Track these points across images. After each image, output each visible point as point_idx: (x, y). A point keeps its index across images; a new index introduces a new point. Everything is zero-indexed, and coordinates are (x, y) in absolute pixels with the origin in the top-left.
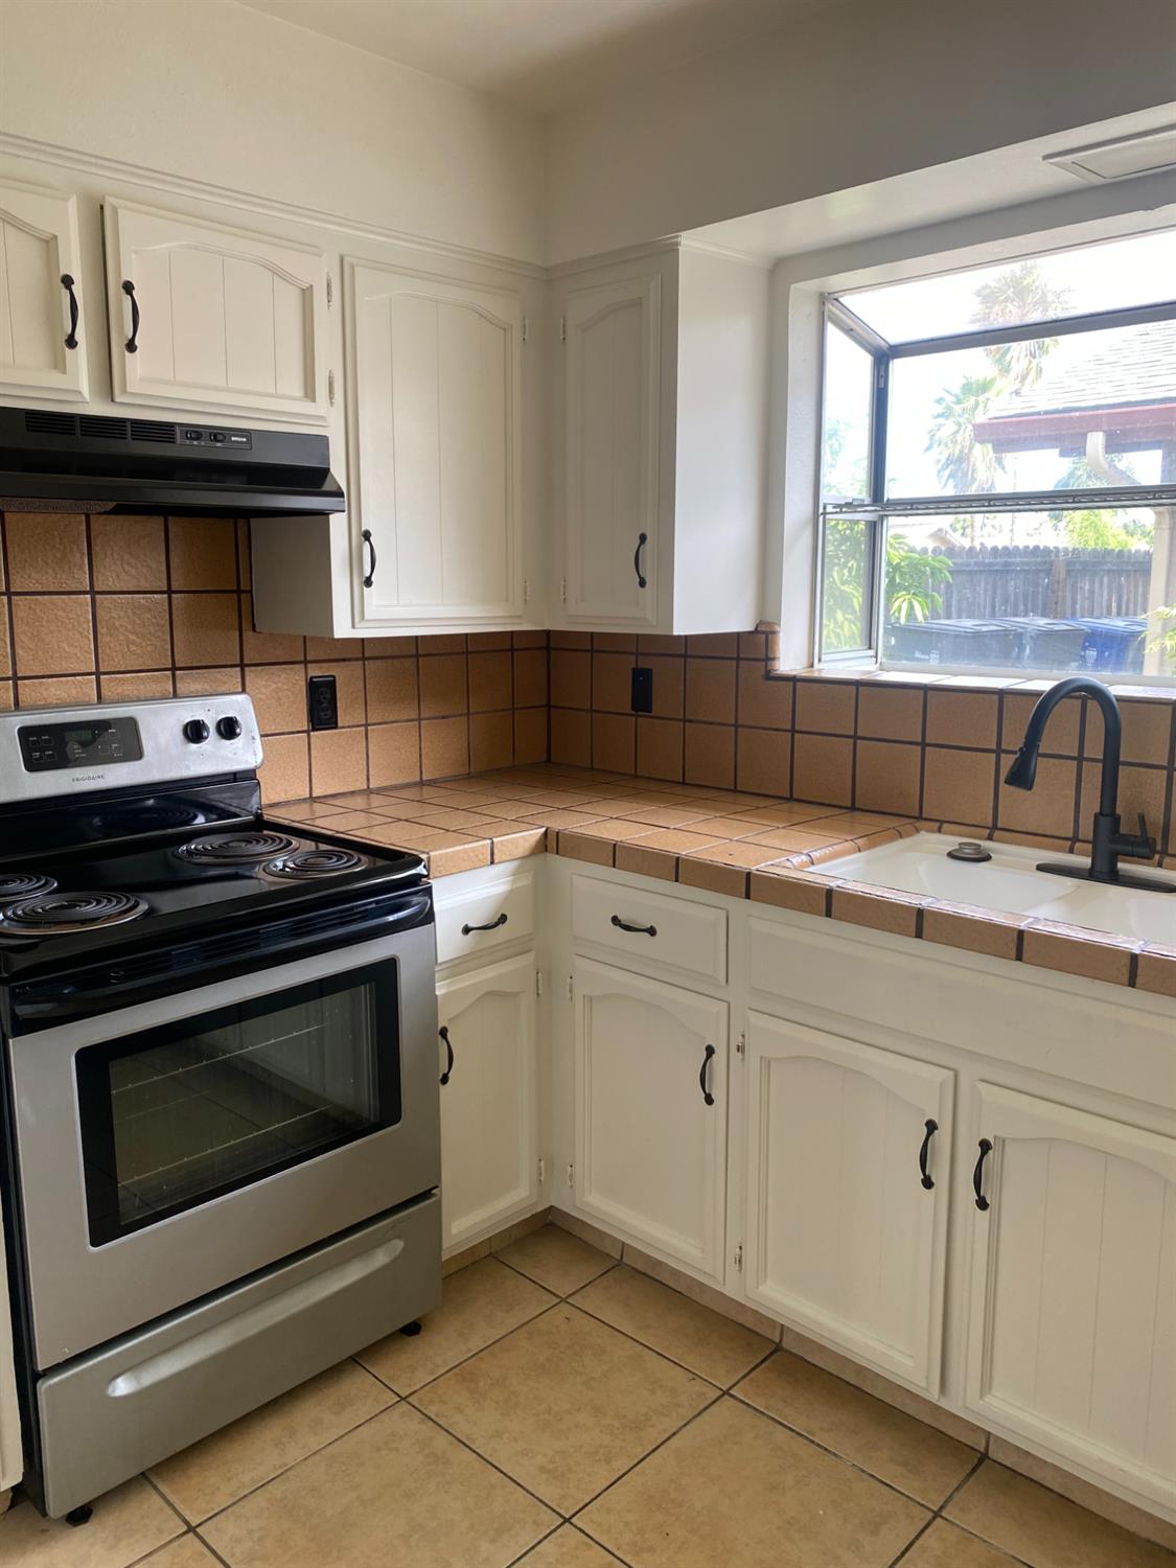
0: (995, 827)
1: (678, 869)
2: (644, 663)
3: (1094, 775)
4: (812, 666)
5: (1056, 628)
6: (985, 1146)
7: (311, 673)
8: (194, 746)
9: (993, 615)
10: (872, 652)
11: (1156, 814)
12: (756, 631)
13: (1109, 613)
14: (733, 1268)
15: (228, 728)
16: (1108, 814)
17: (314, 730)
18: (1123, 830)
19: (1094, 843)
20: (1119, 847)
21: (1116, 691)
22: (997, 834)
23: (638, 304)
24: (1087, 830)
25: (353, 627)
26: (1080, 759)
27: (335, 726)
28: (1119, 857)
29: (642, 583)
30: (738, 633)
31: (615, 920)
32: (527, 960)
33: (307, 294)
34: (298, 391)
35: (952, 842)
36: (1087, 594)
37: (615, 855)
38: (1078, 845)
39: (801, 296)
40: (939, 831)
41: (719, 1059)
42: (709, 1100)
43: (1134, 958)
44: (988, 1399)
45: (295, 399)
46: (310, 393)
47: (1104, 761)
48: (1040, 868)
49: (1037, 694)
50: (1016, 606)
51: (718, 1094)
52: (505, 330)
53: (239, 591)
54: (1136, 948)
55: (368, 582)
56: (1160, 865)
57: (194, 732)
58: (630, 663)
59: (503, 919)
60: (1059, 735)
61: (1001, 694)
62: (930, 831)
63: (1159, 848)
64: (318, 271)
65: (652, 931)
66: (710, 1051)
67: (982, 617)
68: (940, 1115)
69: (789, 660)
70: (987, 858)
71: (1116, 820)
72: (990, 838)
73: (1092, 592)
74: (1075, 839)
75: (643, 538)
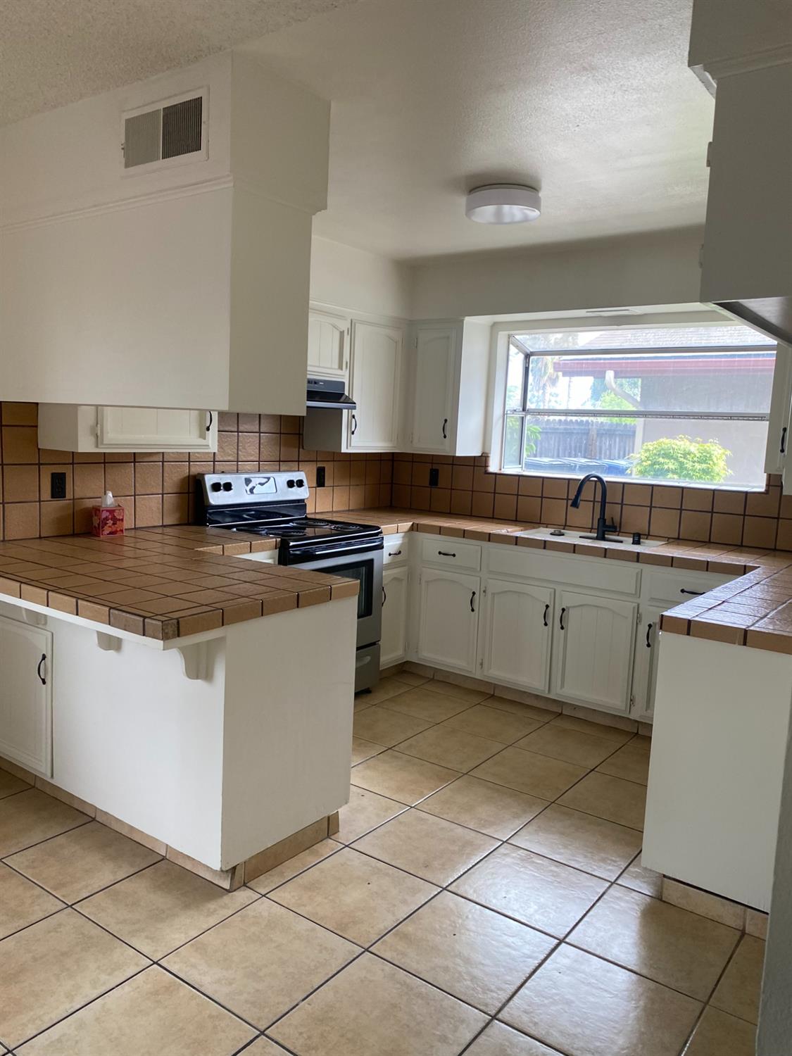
0: (565, 525)
1: (464, 534)
2: (435, 467)
3: (598, 506)
4: (500, 470)
5: (591, 464)
6: (563, 610)
7: (318, 466)
8: (290, 489)
9: (558, 456)
10: (521, 466)
11: (617, 519)
12: (481, 456)
13: (619, 458)
14: (479, 667)
15: (300, 484)
16: (602, 519)
17: (318, 486)
18: (607, 524)
19: (598, 529)
20: (605, 529)
21: (605, 479)
22: (566, 527)
23: (448, 338)
24: (596, 526)
25: (347, 448)
26: (594, 502)
27: (324, 486)
28: (606, 533)
29: (445, 437)
30: (475, 457)
31: (440, 553)
32: (405, 569)
33: (342, 333)
34: (337, 366)
35: (552, 530)
36: (607, 447)
37: (440, 531)
38: (593, 530)
39: (502, 336)
40: (547, 527)
41: (476, 596)
42: (473, 610)
43: (606, 549)
44: (563, 689)
45: (335, 369)
46: (341, 367)
47: (601, 502)
48: (580, 537)
49: (580, 480)
50: (570, 453)
51: (476, 608)
52: (396, 342)
53: (299, 434)
54: (606, 547)
55: (353, 433)
56: (618, 535)
57: (291, 484)
58: (429, 466)
59: (400, 552)
60: (587, 494)
61: (569, 480)
62: (544, 527)
63: (618, 530)
64: (345, 326)
65: (454, 555)
66: (474, 593)
67: (553, 457)
68: (550, 602)
69: (493, 467)
70: (563, 535)
71: (605, 520)
72: (564, 529)
73: (610, 445)
74: (592, 528)
75: (446, 421)
